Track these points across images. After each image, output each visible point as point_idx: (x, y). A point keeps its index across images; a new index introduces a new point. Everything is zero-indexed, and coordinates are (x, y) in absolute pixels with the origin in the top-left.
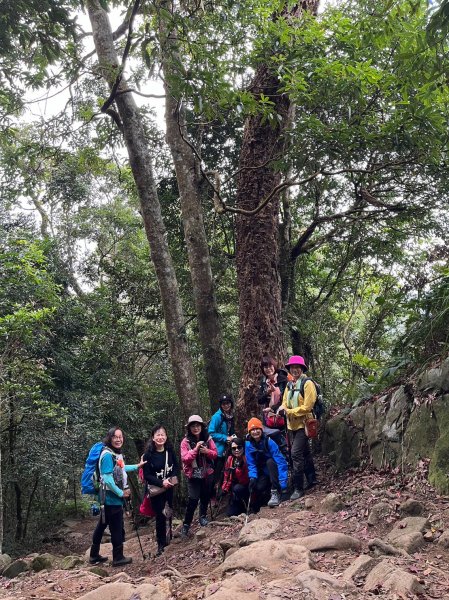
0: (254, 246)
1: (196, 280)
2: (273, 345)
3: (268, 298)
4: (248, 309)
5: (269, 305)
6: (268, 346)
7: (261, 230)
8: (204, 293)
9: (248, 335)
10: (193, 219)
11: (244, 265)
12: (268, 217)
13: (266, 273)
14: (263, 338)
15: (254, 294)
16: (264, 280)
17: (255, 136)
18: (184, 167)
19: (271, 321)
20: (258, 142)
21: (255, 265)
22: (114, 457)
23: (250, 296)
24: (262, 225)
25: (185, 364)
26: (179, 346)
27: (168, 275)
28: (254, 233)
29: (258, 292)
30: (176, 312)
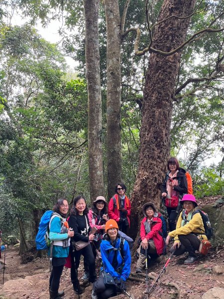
0: (162, 80)
1: (110, 102)
2: (164, 151)
3: (166, 118)
4: (151, 124)
5: (166, 124)
6: (161, 152)
7: (168, 70)
8: (115, 112)
9: (148, 142)
10: (115, 59)
11: (153, 93)
12: (174, 62)
13: (167, 100)
14: (159, 146)
15: (157, 114)
16: (166, 105)
17: (175, 4)
18: (114, 23)
19: (166, 135)
20: (176, 9)
21: (161, 93)
22: (61, 220)
23: (154, 115)
24: (170, 67)
25: (98, 157)
26: (96, 144)
27: (97, 90)
28: (164, 71)
29: (160, 113)
30: (98, 119)
